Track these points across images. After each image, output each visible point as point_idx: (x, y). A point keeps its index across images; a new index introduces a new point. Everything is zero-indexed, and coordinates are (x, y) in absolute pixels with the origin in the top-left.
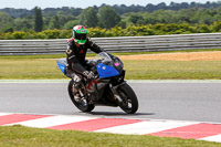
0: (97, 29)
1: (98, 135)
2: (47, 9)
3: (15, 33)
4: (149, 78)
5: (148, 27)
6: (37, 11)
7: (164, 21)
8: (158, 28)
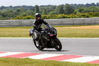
0: (63, 15)
1: (63, 62)
2: (41, 6)
3: (27, 17)
4: (87, 37)
5: (86, 14)
6: (37, 7)
7: (93, 11)
8: (91, 14)
